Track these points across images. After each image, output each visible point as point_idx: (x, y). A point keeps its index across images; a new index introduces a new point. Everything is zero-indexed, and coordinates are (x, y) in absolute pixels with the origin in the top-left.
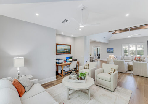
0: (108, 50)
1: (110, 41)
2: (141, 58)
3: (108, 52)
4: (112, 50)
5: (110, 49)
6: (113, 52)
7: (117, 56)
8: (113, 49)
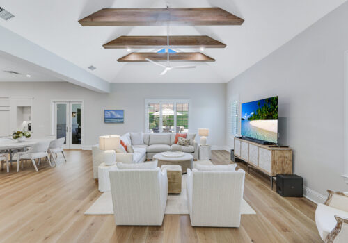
0: (109, 115)
1: (114, 87)
2: (188, 138)
3: (106, 120)
4: (118, 116)
5: (113, 113)
6: (122, 122)
7: (132, 133)
8: (122, 111)
